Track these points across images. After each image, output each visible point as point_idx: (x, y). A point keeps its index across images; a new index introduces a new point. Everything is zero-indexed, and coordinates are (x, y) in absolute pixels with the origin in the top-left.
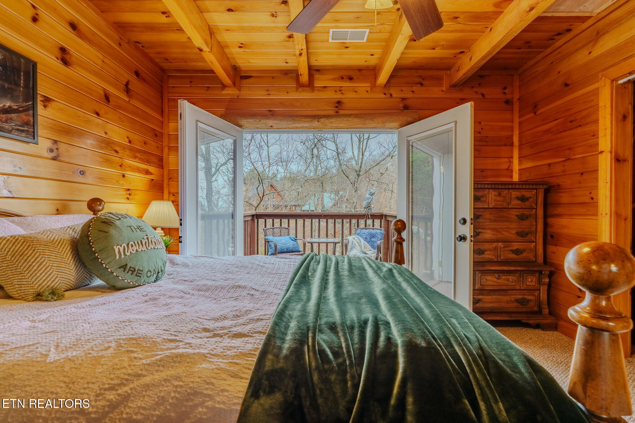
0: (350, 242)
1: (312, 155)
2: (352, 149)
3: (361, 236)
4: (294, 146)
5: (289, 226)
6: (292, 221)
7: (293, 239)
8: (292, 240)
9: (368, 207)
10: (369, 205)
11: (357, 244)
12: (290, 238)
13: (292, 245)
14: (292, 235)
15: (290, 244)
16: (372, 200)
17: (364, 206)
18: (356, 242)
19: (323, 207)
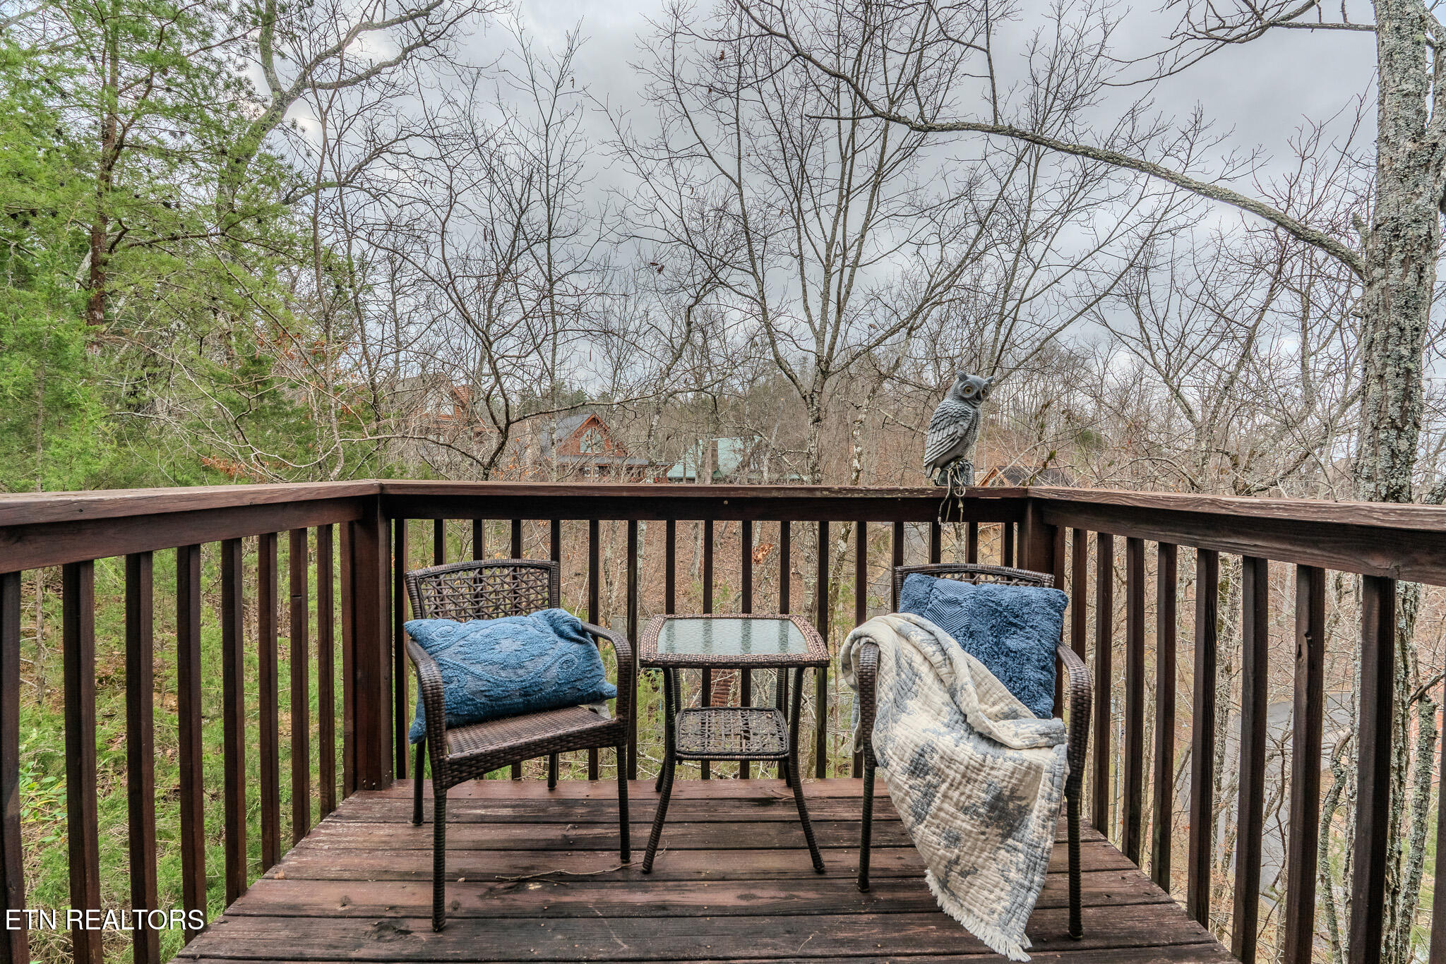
0: (888, 663)
1: (689, 324)
2: (805, 301)
3: (938, 618)
4: (641, 308)
5: (555, 554)
6: (574, 532)
7: (566, 628)
8: (561, 635)
9: (952, 460)
10: (958, 452)
11: (924, 669)
12: (553, 623)
13: (554, 671)
14: (573, 609)
15: (548, 660)
16: (973, 425)
17: (929, 456)
18: (918, 659)
19: (716, 470)
